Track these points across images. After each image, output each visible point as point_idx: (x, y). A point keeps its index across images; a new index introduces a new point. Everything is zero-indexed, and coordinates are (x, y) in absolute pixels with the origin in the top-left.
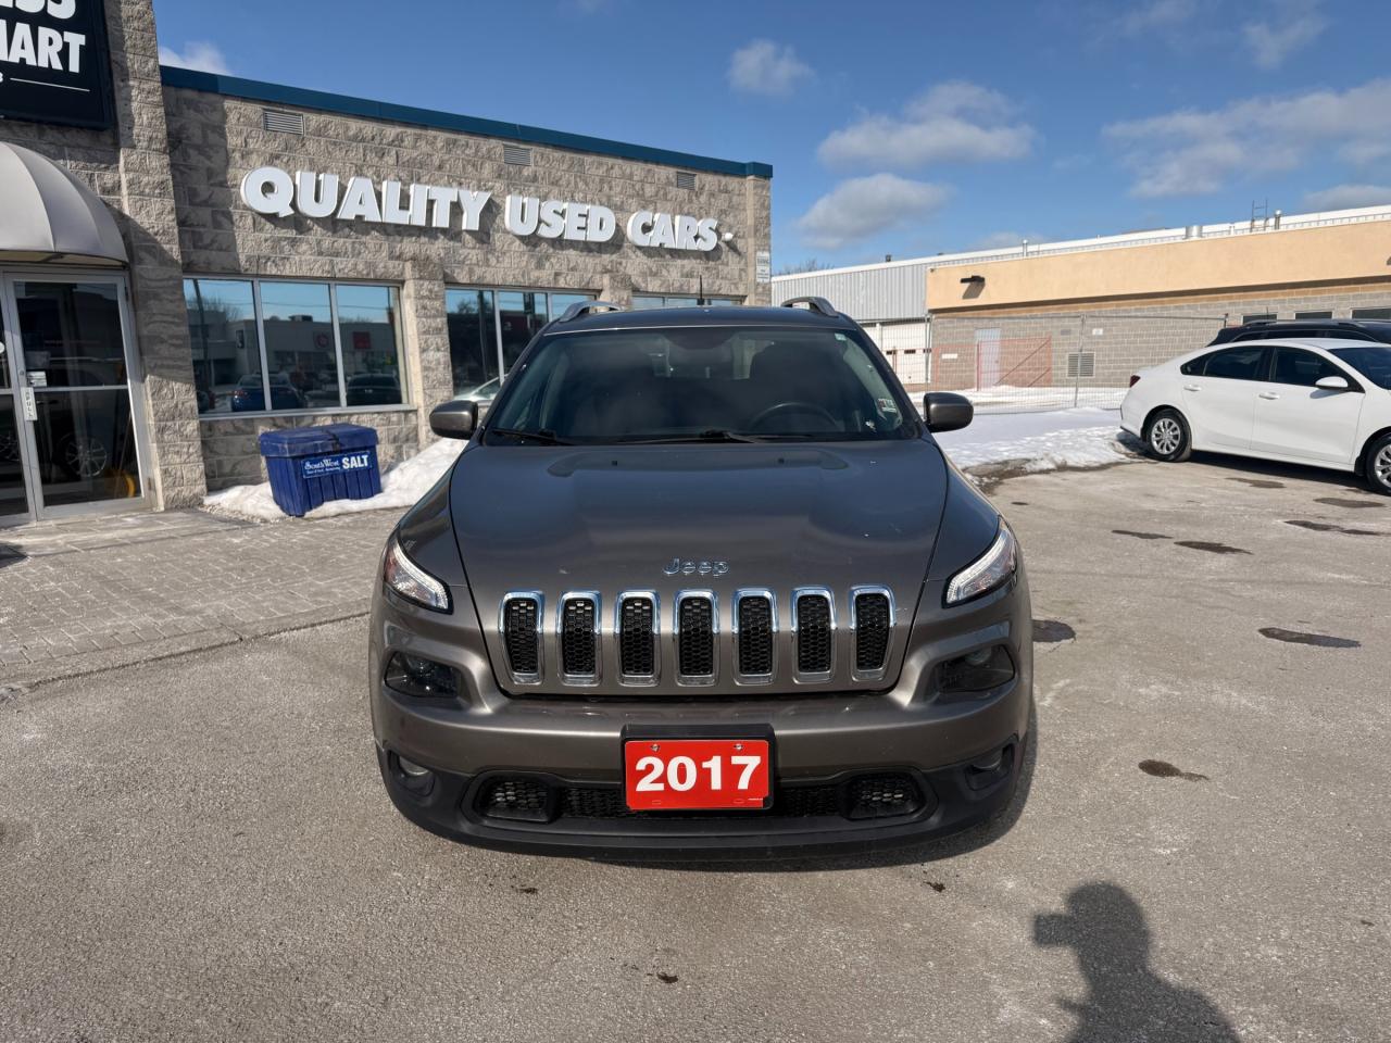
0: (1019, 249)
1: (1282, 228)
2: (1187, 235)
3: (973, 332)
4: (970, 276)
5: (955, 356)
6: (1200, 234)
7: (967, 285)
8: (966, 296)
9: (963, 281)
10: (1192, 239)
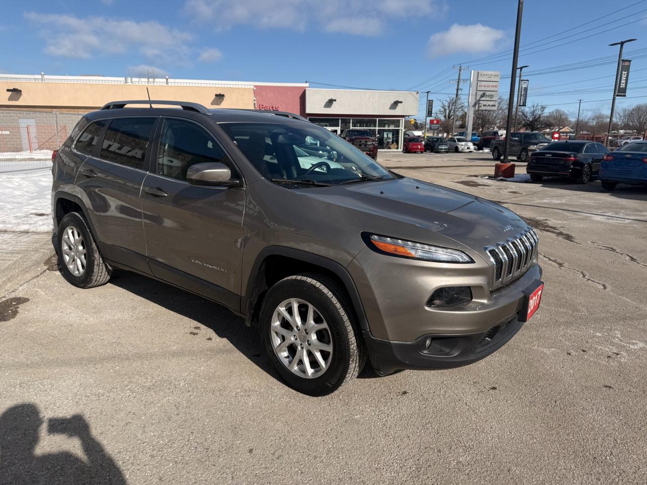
0: (40, 77)
1: (170, 84)
2: (126, 82)
3: (18, 120)
4: (12, 88)
5: (8, 133)
6: (132, 82)
7: (10, 93)
8: (10, 99)
9: (8, 90)
10: (128, 84)
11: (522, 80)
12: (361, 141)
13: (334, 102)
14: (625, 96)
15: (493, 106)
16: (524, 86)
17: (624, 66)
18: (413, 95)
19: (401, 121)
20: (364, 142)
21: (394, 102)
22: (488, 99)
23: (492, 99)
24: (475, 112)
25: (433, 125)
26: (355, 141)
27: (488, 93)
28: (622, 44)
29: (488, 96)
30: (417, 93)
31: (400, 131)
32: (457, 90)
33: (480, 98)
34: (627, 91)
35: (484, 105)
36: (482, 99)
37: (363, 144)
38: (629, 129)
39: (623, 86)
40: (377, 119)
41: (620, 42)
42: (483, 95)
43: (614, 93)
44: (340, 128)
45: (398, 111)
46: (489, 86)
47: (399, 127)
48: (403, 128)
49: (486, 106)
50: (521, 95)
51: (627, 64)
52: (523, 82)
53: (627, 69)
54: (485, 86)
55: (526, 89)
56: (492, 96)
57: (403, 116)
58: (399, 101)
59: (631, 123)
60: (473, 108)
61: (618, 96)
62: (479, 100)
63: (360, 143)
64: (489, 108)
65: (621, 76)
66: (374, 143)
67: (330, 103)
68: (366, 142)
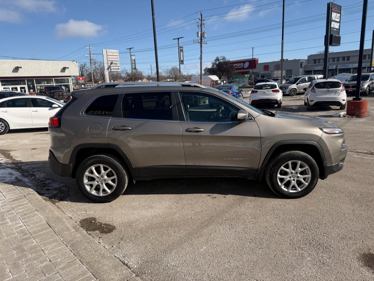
11: (132, 55)
12: (59, 93)
13: (20, 69)
14: (183, 64)
15: (118, 69)
16: (133, 58)
17: (181, 50)
18: (74, 64)
19: (69, 80)
20: (61, 94)
21: (63, 68)
22: (114, 65)
23: (117, 66)
24: (109, 73)
25: (80, 81)
26: (55, 93)
27: (114, 62)
28: (178, 39)
29: (115, 64)
30: (77, 62)
31: (70, 85)
32: (91, 60)
33: (110, 65)
34: (184, 61)
35: (113, 69)
36: (111, 65)
37: (61, 95)
38: (171, 79)
39: (182, 59)
40: (53, 79)
41: (177, 38)
42: (112, 63)
43: (179, 63)
44: (27, 85)
45: (66, 73)
46: (114, 58)
47: (69, 83)
48: (71, 84)
49: (114, 69)
50: (133, 63)
51: (182, 49)
52: (132, 56)
53: (182, 51)
54: (112, 58)
55: (134, 60)
56: (116, 64)
57: (70, 76)
58: (66, 67)
59: (171, 76)
60: (108, 71)
61: (181, 64)
62: (110, 66)
63: (59, 95)
64: (116, 70)
65: (181, 54)
66: (68, 94)
67: (16, 69)
68: (63, 93)
